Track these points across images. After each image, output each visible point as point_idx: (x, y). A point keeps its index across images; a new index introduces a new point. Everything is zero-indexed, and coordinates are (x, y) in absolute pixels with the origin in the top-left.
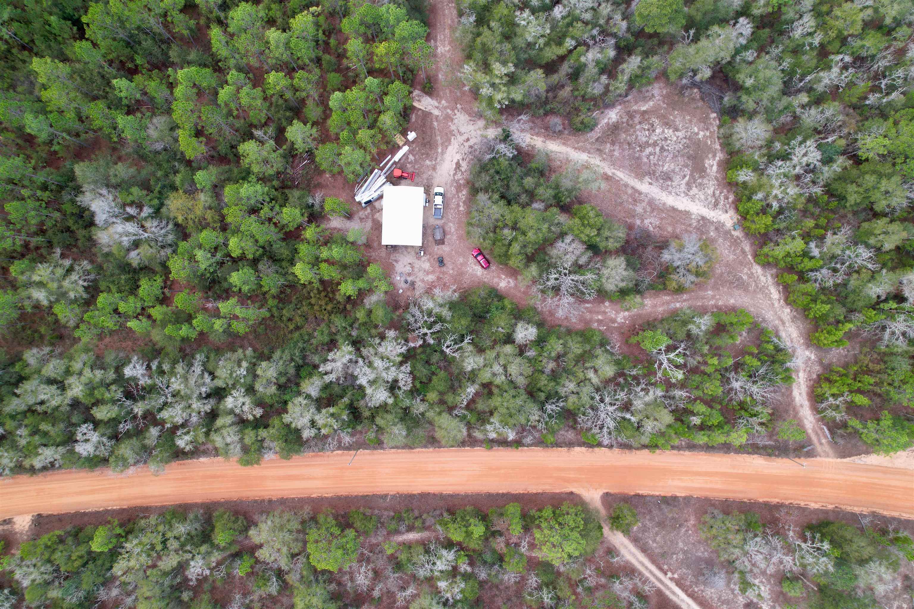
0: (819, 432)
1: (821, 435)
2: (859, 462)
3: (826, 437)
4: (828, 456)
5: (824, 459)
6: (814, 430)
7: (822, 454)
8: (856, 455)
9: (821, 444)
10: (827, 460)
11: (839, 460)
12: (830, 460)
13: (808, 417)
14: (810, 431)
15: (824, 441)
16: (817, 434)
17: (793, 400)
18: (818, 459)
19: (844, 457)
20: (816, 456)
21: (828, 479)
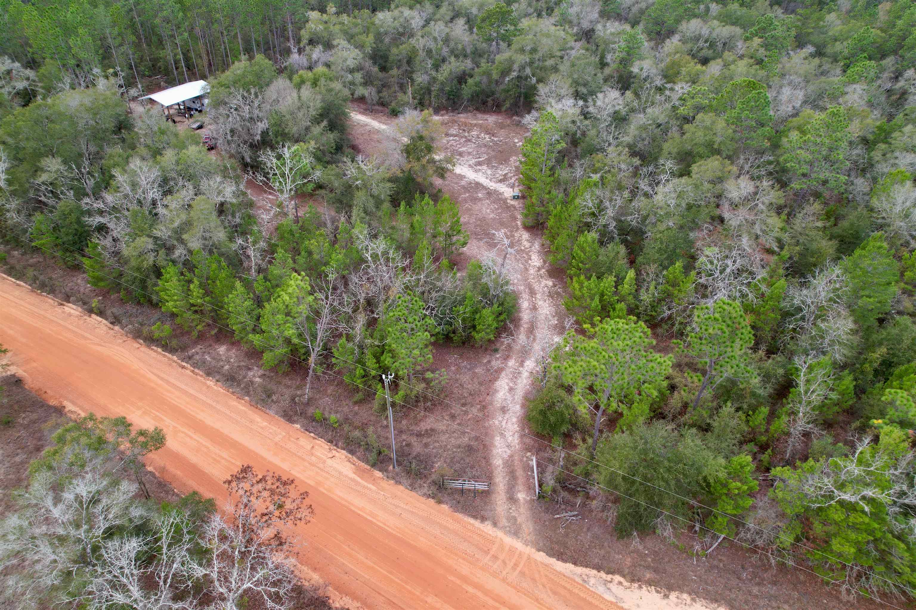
0: (520, 473)
1: (521, 481)
2: (601, 590)
3: (530, 488)
4: (516, 533)
5: (500, 534)
6: (509, 464)
7: (504, 522)
8: (599, 568)
9: (512, 499)
10: (509, 540)
11: (541, 557)
12: (518, 545)
13: (508, 434)
14: (498, 462)
15: (521, 496)
16: (512, 474)
17: (490, 392)
18: (487, 528)
19: (561, 556)
20: (483, 519)
21: (487, 593)
